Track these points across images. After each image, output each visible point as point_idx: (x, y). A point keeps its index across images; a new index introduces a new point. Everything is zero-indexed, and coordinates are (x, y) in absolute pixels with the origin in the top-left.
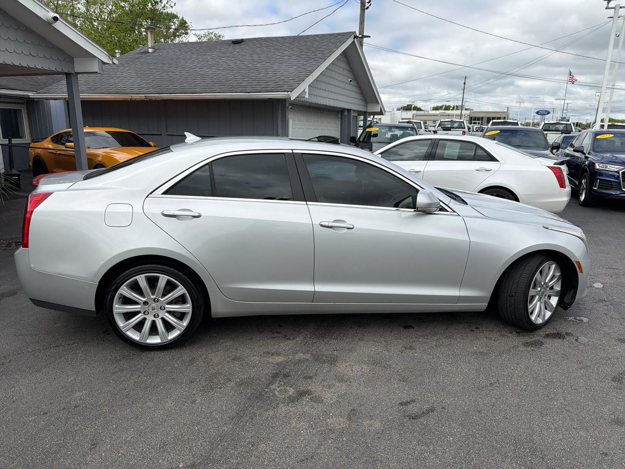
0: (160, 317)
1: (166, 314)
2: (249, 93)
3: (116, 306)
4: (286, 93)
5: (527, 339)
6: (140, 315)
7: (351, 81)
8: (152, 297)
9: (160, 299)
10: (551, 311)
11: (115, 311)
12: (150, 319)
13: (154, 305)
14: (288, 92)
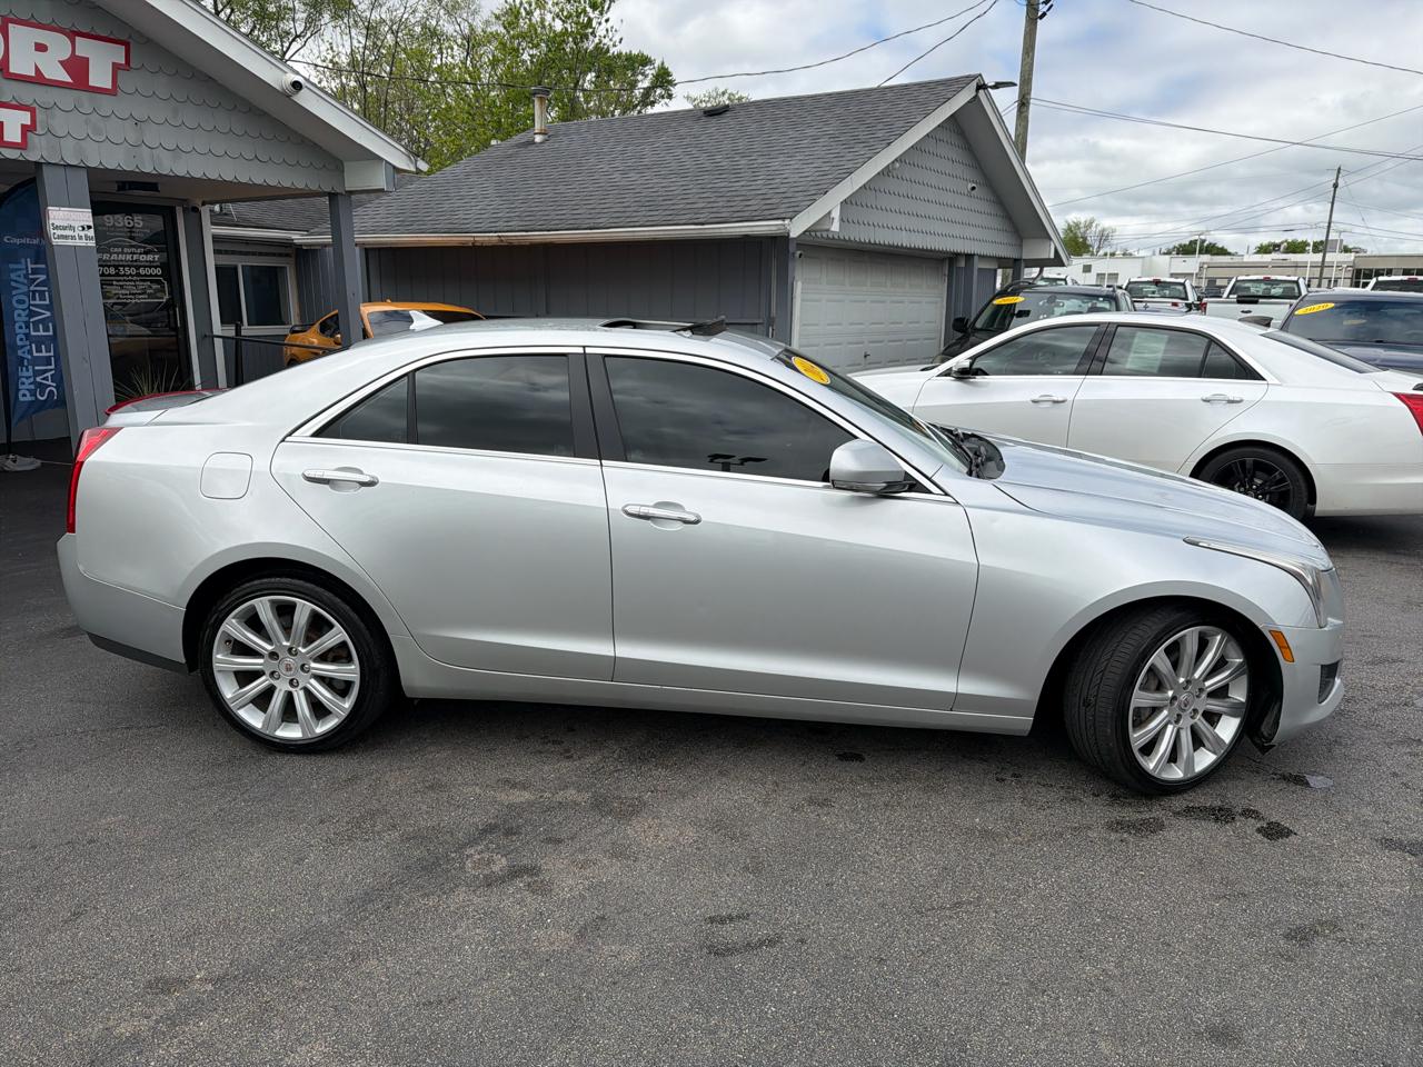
0: (301, 686)
1: (313, 681)
2: (703, 224)
3: (219, 656)
4: (780, 222)
5: (1129, 814)
6: (263, 678)
7: (973, 188)
8: (285, 643)
9: (300, 649)
10: (1214, 753)
11: (216, 666)
12: (282, 687)
13: (290, 660)
14: (783, 219)
